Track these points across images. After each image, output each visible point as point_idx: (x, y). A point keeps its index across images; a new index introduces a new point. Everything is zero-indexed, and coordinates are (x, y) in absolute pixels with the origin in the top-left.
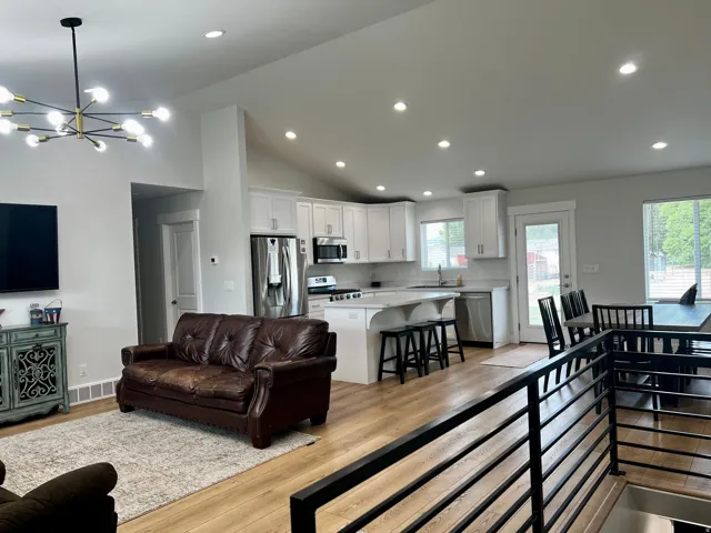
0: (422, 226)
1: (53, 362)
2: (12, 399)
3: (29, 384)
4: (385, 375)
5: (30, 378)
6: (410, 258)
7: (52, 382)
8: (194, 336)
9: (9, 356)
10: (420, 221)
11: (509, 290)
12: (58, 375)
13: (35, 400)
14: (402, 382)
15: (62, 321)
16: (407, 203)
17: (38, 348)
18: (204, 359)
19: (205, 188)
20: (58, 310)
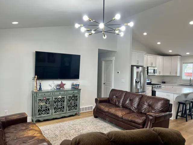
1: (77, 100)
2: (66, 110)
3: (71, 106)
4: (178, 117)
5: (71, 104)
6: (178, 75)
7: (76, 106)
8: (117, 97)
9: (67, 98)
10: (183, 63)
12: (78, 104)
13: (72, 111)
14: (187, 121)
15: (80, 88)
16: (179, 56)
17: (74, 96)
18: (120, 105)
19: (117, 51)
20: (79, 85)
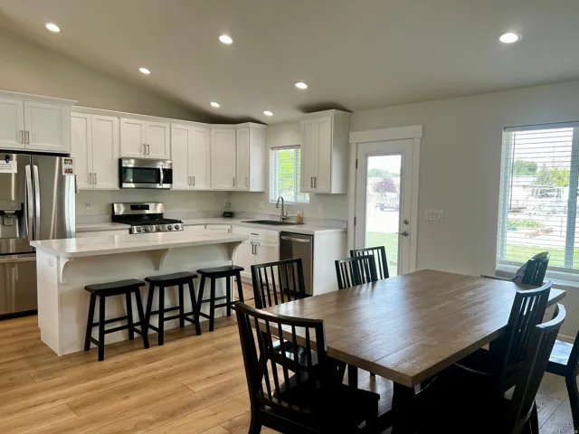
0: (272, 153)
10: (269, 146)
11: (345, 232)
16: (251, 124)
